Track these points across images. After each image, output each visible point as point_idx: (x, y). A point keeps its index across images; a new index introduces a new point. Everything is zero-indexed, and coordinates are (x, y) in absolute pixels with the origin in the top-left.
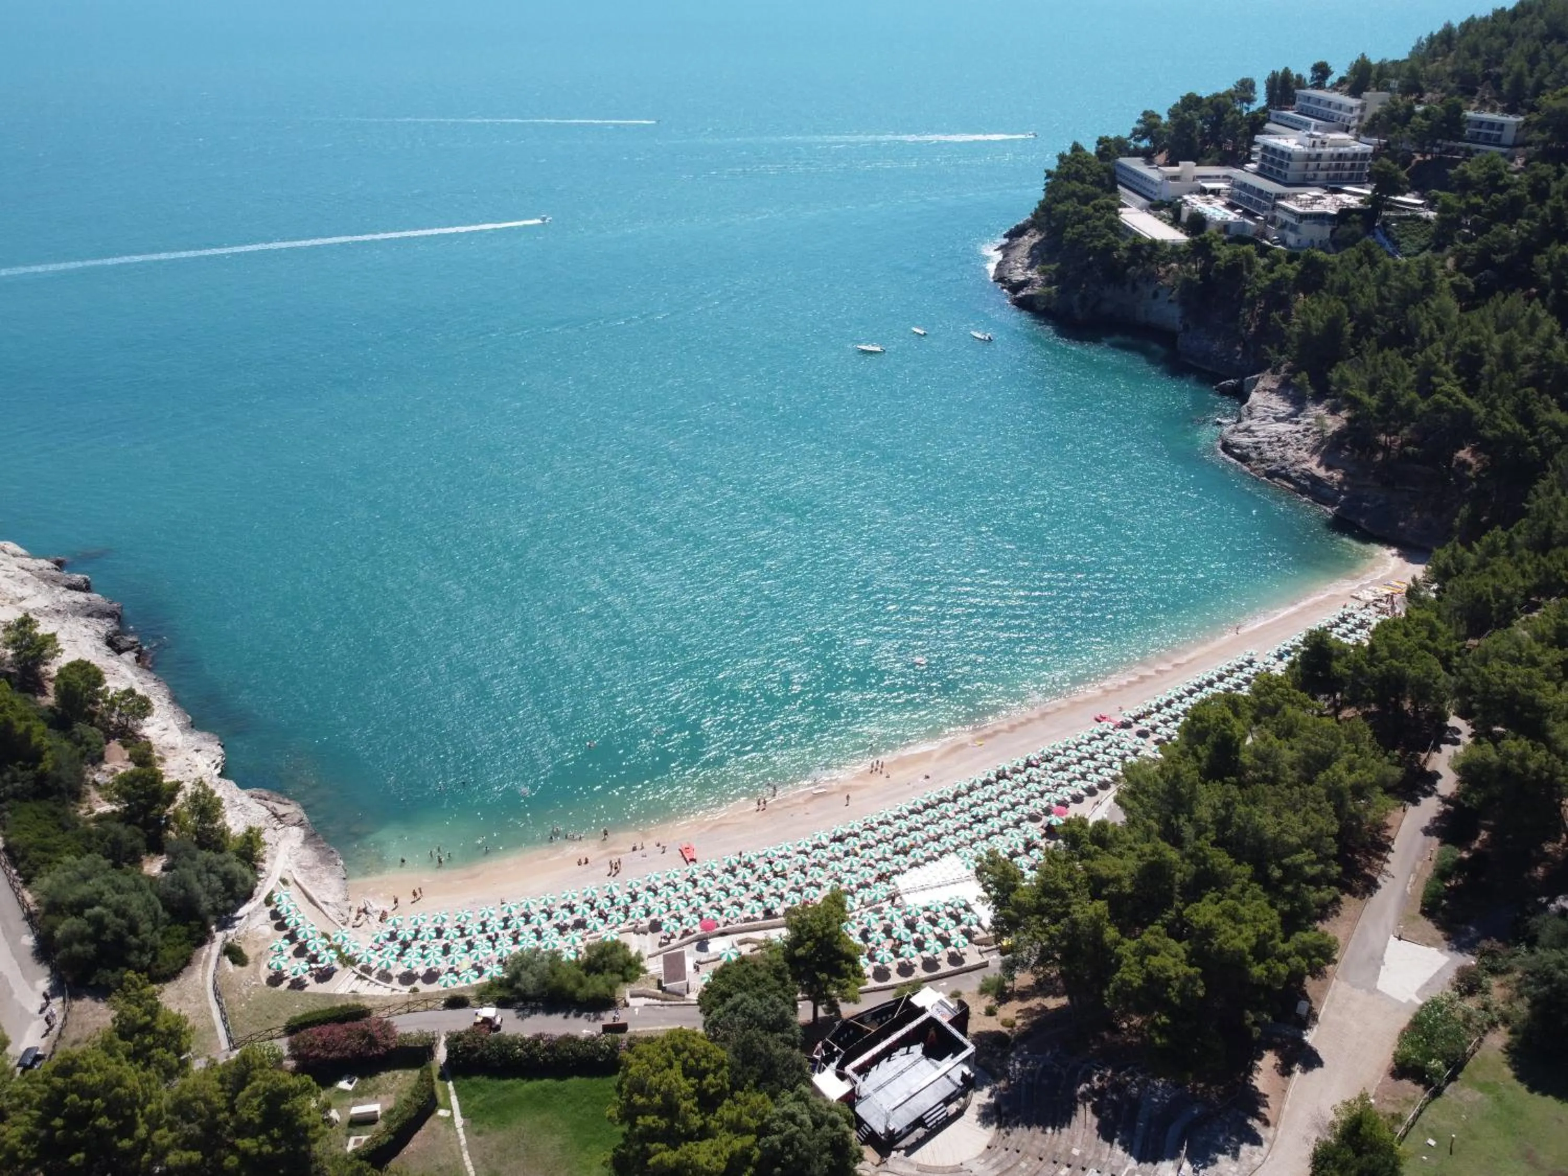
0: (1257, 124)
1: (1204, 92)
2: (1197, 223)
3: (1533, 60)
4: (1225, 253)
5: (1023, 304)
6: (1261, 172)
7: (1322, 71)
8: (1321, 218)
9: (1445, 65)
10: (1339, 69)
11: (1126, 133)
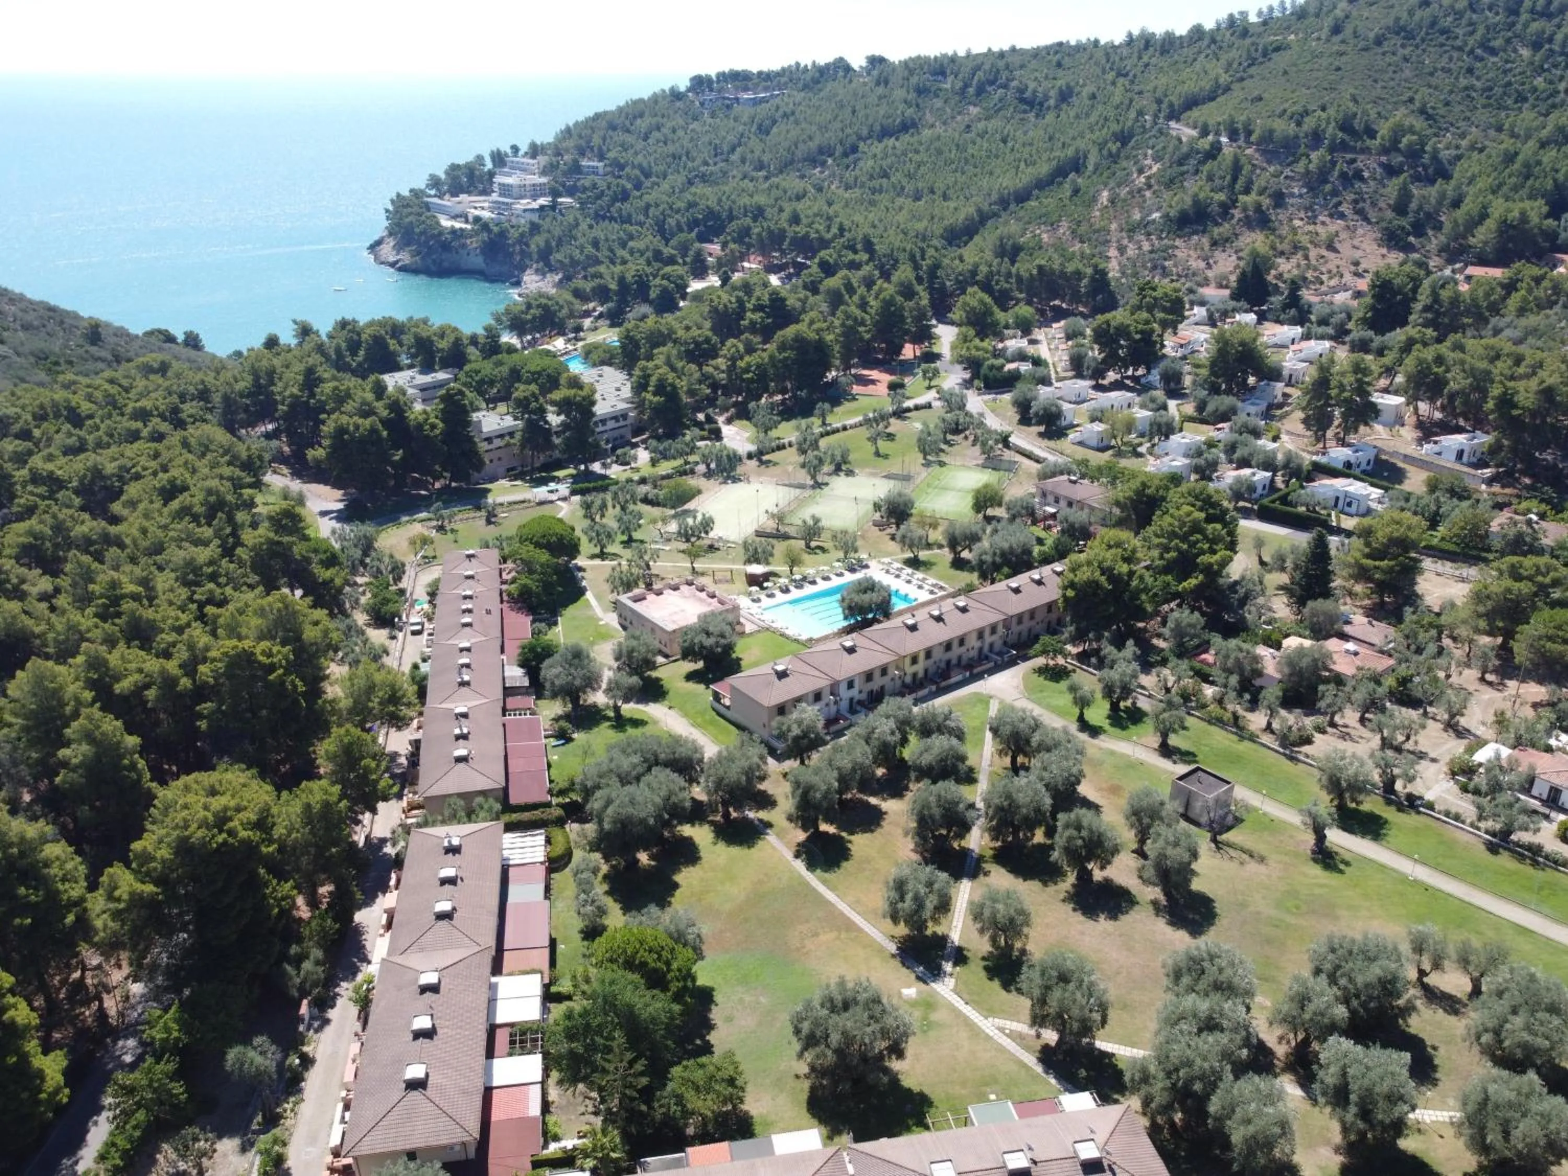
0: (491, 174)
1: (461, 161)
2: (477, 219)
3: (604, 139)
4: (496, 229)
5: (404, 269)
6: (500, 195)
7: (515, 149)
8: (532, 210)
9: (570, 144)
10: (524, 148)
11: (423, 187)
